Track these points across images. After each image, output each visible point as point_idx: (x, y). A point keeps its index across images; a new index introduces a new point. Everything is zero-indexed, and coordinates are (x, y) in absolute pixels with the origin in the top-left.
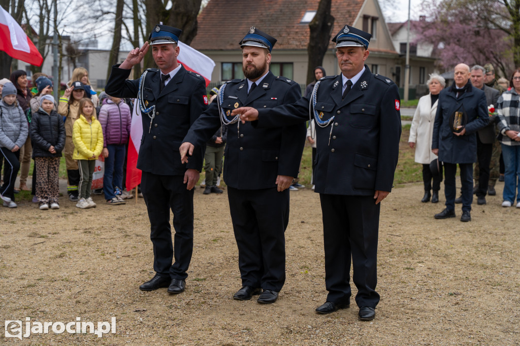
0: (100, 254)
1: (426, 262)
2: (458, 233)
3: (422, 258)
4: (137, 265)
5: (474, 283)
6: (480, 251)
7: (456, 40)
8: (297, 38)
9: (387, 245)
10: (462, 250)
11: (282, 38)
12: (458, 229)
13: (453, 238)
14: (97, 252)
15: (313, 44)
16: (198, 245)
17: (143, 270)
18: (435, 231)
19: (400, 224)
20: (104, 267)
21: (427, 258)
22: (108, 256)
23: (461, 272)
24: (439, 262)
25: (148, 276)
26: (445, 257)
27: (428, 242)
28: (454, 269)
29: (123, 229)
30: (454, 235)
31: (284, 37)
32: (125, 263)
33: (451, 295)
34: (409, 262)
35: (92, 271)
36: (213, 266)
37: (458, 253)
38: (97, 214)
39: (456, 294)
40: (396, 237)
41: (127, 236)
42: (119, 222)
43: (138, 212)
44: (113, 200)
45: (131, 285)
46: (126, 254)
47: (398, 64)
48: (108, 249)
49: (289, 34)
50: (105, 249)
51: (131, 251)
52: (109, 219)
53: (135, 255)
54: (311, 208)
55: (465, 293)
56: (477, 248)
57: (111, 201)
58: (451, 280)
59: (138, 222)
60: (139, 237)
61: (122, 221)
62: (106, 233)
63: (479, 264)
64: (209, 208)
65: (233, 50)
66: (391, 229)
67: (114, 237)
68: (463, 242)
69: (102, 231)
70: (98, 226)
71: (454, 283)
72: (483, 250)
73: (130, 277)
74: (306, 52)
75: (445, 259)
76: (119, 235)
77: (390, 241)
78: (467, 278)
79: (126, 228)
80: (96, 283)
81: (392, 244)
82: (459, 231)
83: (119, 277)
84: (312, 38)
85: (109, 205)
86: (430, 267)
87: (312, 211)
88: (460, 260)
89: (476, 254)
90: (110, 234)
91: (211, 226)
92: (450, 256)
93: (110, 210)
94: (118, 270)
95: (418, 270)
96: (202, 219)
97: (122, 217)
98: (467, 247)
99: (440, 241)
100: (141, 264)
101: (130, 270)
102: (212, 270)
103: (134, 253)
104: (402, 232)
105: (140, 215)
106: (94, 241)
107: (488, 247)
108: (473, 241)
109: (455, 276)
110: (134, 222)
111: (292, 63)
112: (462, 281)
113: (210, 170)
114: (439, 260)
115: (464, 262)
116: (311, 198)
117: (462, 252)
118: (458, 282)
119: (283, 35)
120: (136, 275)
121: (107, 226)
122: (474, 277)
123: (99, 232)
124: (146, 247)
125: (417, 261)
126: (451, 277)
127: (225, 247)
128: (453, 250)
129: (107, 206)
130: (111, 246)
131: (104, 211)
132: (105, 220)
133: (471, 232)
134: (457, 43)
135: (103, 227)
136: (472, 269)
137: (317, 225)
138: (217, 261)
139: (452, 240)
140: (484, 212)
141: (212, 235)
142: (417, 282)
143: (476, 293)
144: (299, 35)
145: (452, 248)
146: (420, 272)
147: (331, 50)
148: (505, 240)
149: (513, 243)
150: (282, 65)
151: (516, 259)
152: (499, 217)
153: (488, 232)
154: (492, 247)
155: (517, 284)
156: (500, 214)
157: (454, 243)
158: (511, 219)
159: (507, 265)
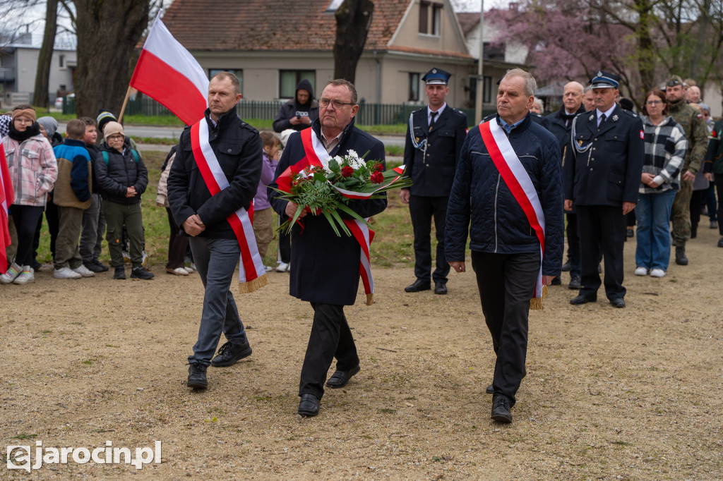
1: (422, 399)
3: (415, 391)
5: (482, 436)
7: (557, 39)
8: (322, 33)
9: (369, 367)
10: (485, 376)
11: (298, 33)
13: (480, 355)
15: (340, 43)
16: (56, 371)
18: (455, 342)
19: (404, 331)
21: (424, 390)
23: (469, 416)
24: (442, 398)
26: (453, 388)
27: (436, 361)
28: (461, 411)
31: (303, 31)
33: (437, 460)
34: (392, 399)
36: (62, 411)
37: (478, 380)
39: (445, 459)
40: (389, 353)
47: (473, 72)
49: (309, 28)
54: (274, 303)
55: (461, 456)
58: (447, 432)
64: (107, 303)
65: (226, 50)
66: (387, 338)
71: (448, 439)
74: (332, 55)
75: (452, 392)
77: (375, 361)
78: (474, 427)
81: (377, 367)
84: (339, 34)
86: (424, 407)
87: (273, 308)
88: (475, 395)
91: (96, 334)
92: (463, 387)
95: (400, 413)
96: (86, 323)
99: (456, 359)
102: (58, 417)
104: (402, 344)
109: (457, 425)
111: (313, 72)
112: (464, 433)
113: (115, 242)
114: (442, 395)
115: (481, 397)
116: (281, 286)
117: (485, 379)
118: (457, 436)
119: (301, 29)
125: (407, 396)
126: (450, 426)
127: (100, 373)
128: (471, 375)
134: (559, 43)
137: (270, 332)
138: (73, 401)
139: (476, 357)
141: (89, 352)
142: (389, 437)
143: (478, 457)
145: (471, 372)
146: (403, 417)
147: (371, 52)
148: (559, 358)
149: (570, 362)
150: (299, 73)
151: (564, 391)
152: (563, 317)
153: (538, 342)
154: (535, 370)
155: (551, 438)
156: (565, 312)
157: (477, 363)
158: (581, 321)
159: (548, 404)
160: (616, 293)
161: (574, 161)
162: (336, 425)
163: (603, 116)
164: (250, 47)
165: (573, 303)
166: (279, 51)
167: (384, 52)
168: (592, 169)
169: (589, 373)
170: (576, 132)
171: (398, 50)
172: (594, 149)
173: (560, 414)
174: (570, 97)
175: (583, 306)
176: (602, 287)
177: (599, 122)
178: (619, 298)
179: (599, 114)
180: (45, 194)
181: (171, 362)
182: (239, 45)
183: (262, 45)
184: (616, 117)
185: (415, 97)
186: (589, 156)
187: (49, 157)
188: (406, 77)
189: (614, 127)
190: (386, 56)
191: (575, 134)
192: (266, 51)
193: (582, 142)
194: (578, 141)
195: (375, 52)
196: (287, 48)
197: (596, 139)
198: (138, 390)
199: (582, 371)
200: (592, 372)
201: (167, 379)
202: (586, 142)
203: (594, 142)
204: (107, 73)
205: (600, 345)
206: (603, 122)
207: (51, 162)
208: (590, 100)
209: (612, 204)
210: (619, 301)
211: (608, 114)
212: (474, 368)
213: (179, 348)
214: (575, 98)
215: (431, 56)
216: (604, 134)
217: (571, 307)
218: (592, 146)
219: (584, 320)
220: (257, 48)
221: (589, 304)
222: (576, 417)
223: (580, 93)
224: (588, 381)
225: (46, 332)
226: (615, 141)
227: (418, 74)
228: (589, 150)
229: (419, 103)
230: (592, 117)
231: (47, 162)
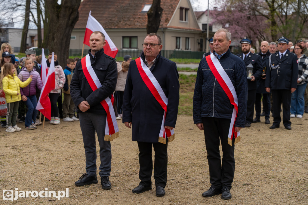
0: (23, 163)
2: (245, 144)
4: (47, 169)
5: (257, 176)
6: (259, 156)
7: (236, 22)
8: (140, 21)
9: (203, 153)
10: (248, 155)
11: (130, 21)
12: (245, 142)
13: (242, 148)
14: (21, 162)
15: (149, 25)
17: (52, 173)
20: (26, 172)
22: (29, 164)
23: (249, 170)
25: (55, 177)
26: (238, 160)
28: (245, 168)
29: (37, 146)
30: (243, 146)
31: (132, 20)
32: (40, 168)
33: (245, 185)
35: (19, 174)
37: (247, 157)
38: (20, 136)
39: (247, 185)
41: (39, 150)
42: (34, 141)
43: (46, 134)
44: (29, 127)
45: (44, 183)
46: (40, 162)
47: (201, 37)
48: (28, 159)
49: (134, 19)
50: (26, 159)
51: (43, 160)
52: (27, 139)
53: (45, 163)
55: (253, 183)
56: (257, 153)
57: (28, 127)
58: (244, 175)
59: (46, 141)
60: (47, 151)
61: (36, 140)
62: (26, 149)
63: (260, 164)
67: (32, 151)
68: (249, 150)
69: (24, 147)
70: (21, 144)
71: (245, 177)
72: (261, 155)
73: (44, 178)
74: (146, 30)
76: (34, 150)
78: (253, 173)
79: (38, 145)
80: (22, 182)
82: (246, 143)
83: (36, 178)
84: (149, 22)
85: (27, 130)
88: (248, 162)
89: (257, 158)
90: (29, 149)
92: (242, 159)
93: (28, 133)
94: (35, 173)
97: (35, 138)
98: (251, 153)
100: (50, 169)
101: (43, 173)
103: (45, 162)
105: (47, 136)
106: (19, 154)
107: (264, 153)
108: (255, 149)
109: (246, 173)
110: (43, 141)
111: (136, 37)
112: (250, 175)
115: (250, 163)
117: (249, 157)
118: (248, 176)
119: (131, 20)
120: (47, 176)
121: (27, 144)
122: (257, 173)
123: (22, 148)
124: (52, 157)
126: (244, 173)
128: (243, 155)
129: (26, 130)
130: (30, 157)
131: (24, 134)
132: (25, 140)
133: (253, 144)
134: (237, 24)
135: (24, 144)
136: (256, 168)
139: (242, 149)
140: (259, 130)
143: (259, 184)
144: (141, 19)
145: (242, 154)
147: (161, 28)
148: (274, 148)
149: (279, 150)
150: (131, 38)
151: (281, 160)
152: (269, 134)
153: (263, 143)
154: (266, 153)
155: (283, 177)
156: (269, 132)
157: (243, 151)
158: (276, 135)
159: (277, 165)
160: (287, 124)
161: (270, 73)
162: (201, 174)
163: (282, 55)
164: (110, 27)
165: (270, 128)
166: (122, 29)
167: (166, 28)
168: (279, 75)
169: (287, 154)
170: (271, 61)
171: (171, 28)
172: (280, 67)
173: (283, 169)
174: (264, 47)
175: (275, 129)
176: (282, 122)
177: (281, 57)
178: (289, 126)
179: (280, 54)
180: (60, 88)
181: (127, 152)
182: (106, 27)
183: (115, 26)
184: (287, 55)
185: (178, 47)
186: (278, 70)
187: (62, 74)
188: (174, 39)
189: (287, 59)
190: (167, 30)
191: (271, 62)
192: (117, 29)
193: (274, 65)
194: (272, 64)
195: (162, 29)
196: (125, 27)
197: (280, 64)
198: (120, 162)
199: (284, 153)
200: (289, 154)
201: (128, 158)
202: (276, 65)
203: (279, 64)
204: (62, 39)
205: (287, 144)
206: (282, 57)
207: (63, 76)
208: (271, 48)
209: (287, 89)
210: (289, 127)
211: (284, 54)
212: (242, 153)
213: (127, 147)
214: (265, 48)
215: (185, 30)
216: (283, 62)
217: (270, 130)
218: (279, 66)
219: (278, 135)
220: (113, 27)
221: (277, 128)
222: (289, 169)
223: (267, 46)
224: (288, 157)
225: (73, 141)
226: (288, 64)
227: (180, 38)
228: (277, 68)
229: (180, 50)
230: (277, 55)
231: (62, 76)
